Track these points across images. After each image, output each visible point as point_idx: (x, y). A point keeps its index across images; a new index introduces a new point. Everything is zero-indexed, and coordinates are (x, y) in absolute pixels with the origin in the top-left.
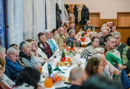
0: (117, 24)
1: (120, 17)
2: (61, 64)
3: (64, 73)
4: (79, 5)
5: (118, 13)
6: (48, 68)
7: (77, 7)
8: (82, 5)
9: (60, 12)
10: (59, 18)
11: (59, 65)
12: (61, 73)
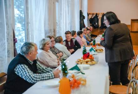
0: (131, 28)
1: (133, 24)
2: (82, 62)
3: (84, 74)
4: (99, 13)
5: (131, 19)
6: (62, 67)
7: (98, 15)
8: (102, 13)
9: (84, 17)
10: (83, 22)
11: (79, 63)
12: (81, 73)
